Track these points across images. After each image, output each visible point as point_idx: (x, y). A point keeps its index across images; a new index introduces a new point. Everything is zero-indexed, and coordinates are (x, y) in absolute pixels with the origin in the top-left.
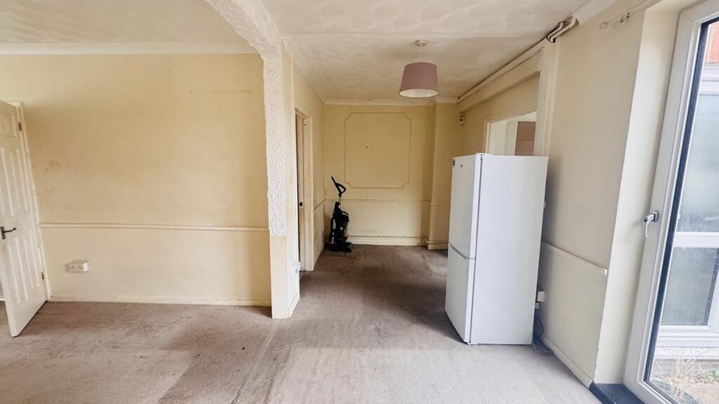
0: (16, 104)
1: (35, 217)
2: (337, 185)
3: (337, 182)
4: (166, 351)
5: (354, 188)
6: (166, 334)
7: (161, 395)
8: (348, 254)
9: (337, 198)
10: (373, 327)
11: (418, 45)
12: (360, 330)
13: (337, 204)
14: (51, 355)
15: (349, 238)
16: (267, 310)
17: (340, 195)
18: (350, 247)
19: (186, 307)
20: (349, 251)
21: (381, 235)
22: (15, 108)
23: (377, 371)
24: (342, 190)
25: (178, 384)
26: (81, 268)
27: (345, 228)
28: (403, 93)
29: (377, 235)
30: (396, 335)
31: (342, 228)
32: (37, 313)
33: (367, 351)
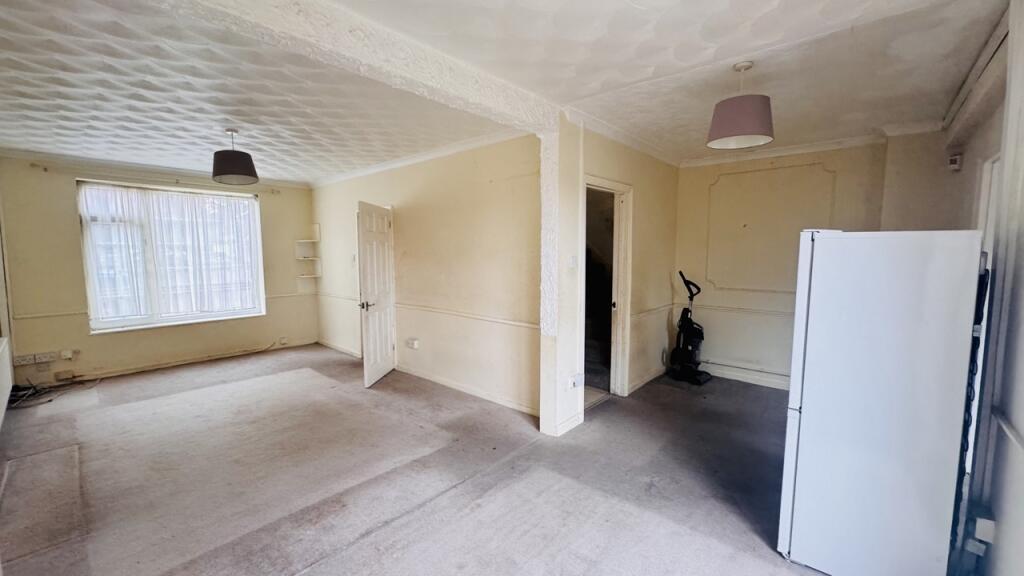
0: (389, 208)
1: (392, 298)
2: (688, 283)
3: (687, 279)
4: (437, 429)
5: (722, 289)
6: (446, 416)
7: (416, 457)
8: (695, 388)
9: (686, 303)
10: (647, 479)
11: (739, 70)
12: (628, 477)
13: (686, 311)
14: (376, 406)
15: (702, 364)
16: (535, 420)
17: (691, 298)
18: (702, 378)
19: (475, 399)
20: (699, 383)
21: (766, 369)
22: (388, 210)
23: (609, 524)
24: (694, 290)
25: (431, 455)
26: (413, 344)
27: (696, 347)
28: (716, 145)
29: (758, 368)
30: (672, 500)
31: (690, 348)
32: (385, 376)
33: (615, 501)
